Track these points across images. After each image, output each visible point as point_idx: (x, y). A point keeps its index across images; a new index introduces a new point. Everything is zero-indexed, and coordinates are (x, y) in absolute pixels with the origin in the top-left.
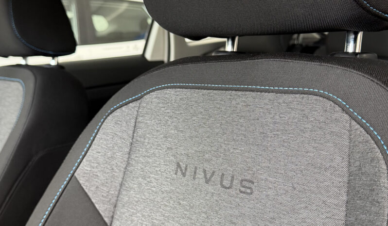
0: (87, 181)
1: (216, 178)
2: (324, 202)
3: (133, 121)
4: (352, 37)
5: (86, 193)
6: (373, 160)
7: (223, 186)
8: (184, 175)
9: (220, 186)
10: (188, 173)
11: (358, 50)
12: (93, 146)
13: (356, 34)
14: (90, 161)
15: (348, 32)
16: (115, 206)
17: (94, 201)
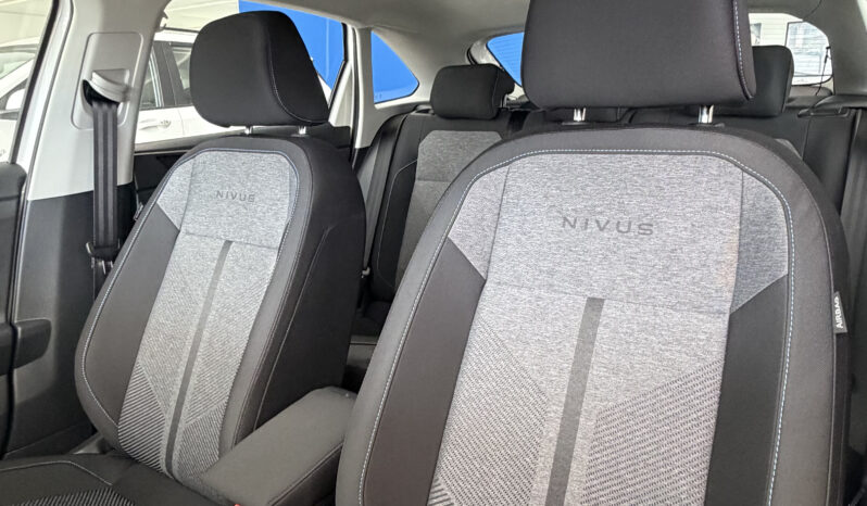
0: (461, 241)
1: (612, 225)
2: (721, 232)
3: (502, 185)
4: (705, 110)
5: (461, 253)
6: (766, 198)
7: (619, 231)
8: (573, 226)
9: (616, 231)
10: (578, 225)
11: (710, 120)
12: (462, 210)
13: (709, 108)
14: (461, 223)
15: (702, 107)
16: (489, 262)
17: (469, 258)
